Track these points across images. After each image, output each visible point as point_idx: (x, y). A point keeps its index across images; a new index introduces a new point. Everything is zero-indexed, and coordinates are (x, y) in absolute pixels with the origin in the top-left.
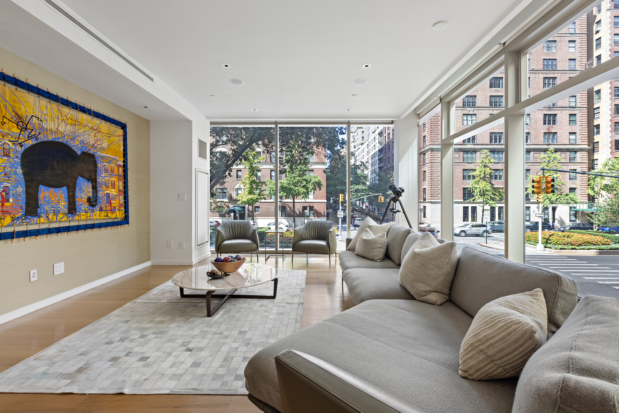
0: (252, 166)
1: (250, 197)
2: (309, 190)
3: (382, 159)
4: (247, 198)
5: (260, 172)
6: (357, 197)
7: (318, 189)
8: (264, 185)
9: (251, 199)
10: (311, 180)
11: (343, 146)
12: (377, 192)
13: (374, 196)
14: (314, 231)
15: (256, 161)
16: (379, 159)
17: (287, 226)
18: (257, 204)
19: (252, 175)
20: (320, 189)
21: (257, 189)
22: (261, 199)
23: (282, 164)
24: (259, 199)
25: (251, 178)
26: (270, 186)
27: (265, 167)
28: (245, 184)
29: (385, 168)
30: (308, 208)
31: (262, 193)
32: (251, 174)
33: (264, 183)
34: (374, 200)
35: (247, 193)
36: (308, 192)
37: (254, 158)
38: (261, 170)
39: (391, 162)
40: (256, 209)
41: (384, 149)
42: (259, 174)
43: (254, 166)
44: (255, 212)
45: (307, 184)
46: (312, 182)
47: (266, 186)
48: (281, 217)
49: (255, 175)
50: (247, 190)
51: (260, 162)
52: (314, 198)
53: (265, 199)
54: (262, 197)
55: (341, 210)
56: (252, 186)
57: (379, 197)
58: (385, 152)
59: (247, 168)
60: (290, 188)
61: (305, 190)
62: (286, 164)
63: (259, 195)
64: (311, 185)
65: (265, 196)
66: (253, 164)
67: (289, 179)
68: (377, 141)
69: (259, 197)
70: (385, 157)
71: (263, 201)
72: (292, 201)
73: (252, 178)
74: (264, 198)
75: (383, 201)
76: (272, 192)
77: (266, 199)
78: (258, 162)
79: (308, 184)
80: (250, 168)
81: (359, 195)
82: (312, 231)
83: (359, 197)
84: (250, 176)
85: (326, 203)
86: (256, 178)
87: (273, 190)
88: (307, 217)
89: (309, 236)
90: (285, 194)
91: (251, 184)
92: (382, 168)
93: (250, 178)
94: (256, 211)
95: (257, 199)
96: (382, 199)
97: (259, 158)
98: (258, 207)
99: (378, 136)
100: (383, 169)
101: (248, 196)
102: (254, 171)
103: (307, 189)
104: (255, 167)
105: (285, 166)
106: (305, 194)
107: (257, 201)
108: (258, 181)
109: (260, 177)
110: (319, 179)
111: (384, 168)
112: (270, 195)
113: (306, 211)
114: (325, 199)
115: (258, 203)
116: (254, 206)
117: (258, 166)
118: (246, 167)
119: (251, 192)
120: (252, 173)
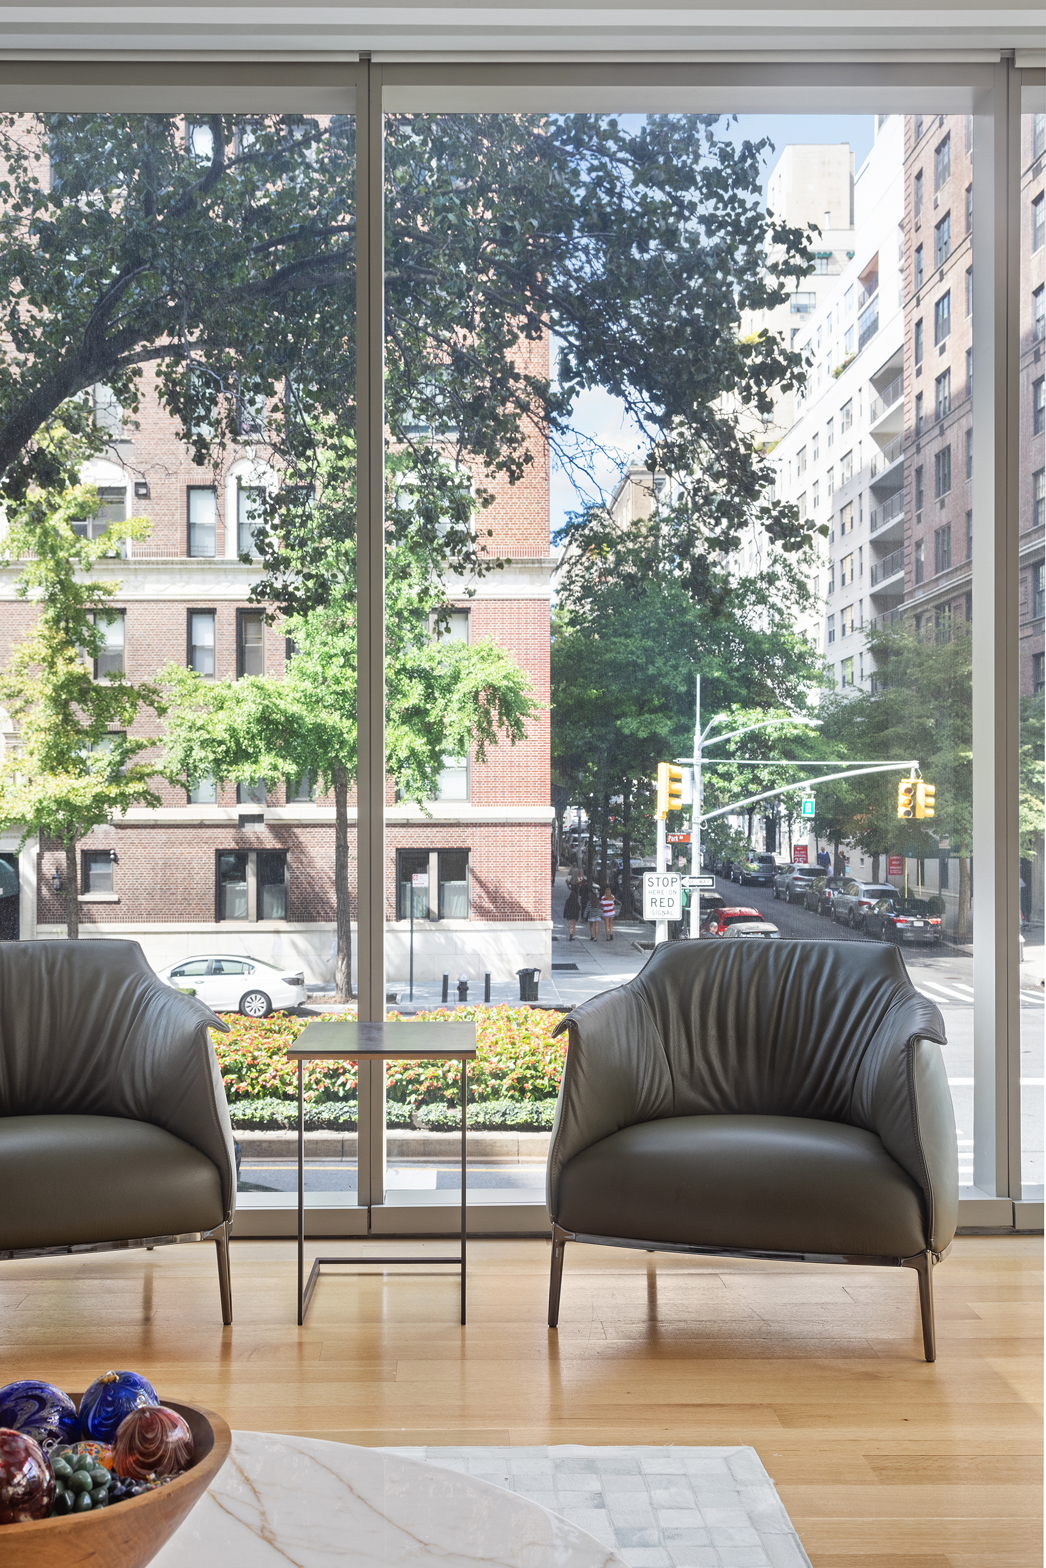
0: (66, 586)
1: (60, 785)
2: (448, 744)
3: (900, 544)
4: (36, 793)
5: (117, 625)
6: (752, 787)
7: (501, 734)
8: (145, 710)
9: (64, 804)
10: (456, 677)
11: (762, 396)
12: (880, 749)
13: (857, 783)
14: (731, 1033)
15: (93, 548)
16: (879, 546)
17: (297, 982)
18: (98, 838)
19: (69, 643)
20: (517, 733)
21: (98, 734)
22: (124, 800)
23: (303, 543)
24: (113, 801)
25: (60, 661)
26: (190, 716)
27: (153, 587)
28: (18, 703)
29: (920, 596)
30: (433, 858)
31: (129, 765)
32: (62, 635)
33: (148, 695)
34: (858, 807)
35: (34, 763)
36: (435, 756)
37: (80, 532)
38: (123, 612)
39: (957, 560)
40: (97, 869)
41: (912, 479)
42: (113, 636)
43: (80, 579)
44: (86, 889)
45: (429, 697)
46: (463, 687)
47: (162, 711)
48: (260, 917)
49: (83, 642)
50: (38, 741)
51: (118, 556)
52: (472, 796)
53: (153, 800)
54: (135, 787)
55: (669, 868)
56: (67, 719)
57: (904, 785)
58: (920, 493)
59: (37, 593)
60: (319, 728)
61: (420, 744)
62: (327, 541)
63: (116, 778)
64: (455, 706)
65: (155, 785)
66: (69, 571)
67: (313, 666)
68: (863, 426)
69: (113, 791)
70: (918, 531)
71: (138, 813)
72: (330, 813)
73: (71, 660)
74: (145, 794)
75: (931, 813)
76: (198, 753)
77: (158, 799)
78: (104, 556)
79: (441, 702)
80: (52, 599)
81: (764, 775)
82: (712, 1031)
83: (766, 789)
84: (57, 650)
85: (553, 825)
86: (89, 662)
87: (204, 744)
88: (428, 915)
89: (683, 1086)
90: (291, 768)
91: (60, 705)
92: (900, 599)
93: (52, 665)
94: (92, 881)
95: (100, 799)
96: (921, 800)
97: (115, 527)
98: (104, 856)
99: (871, 393)
100: (901, 608)
101: (39, 779)
102: (79, 616)
103: (433, 733)
104: (92, 589)
105: (318, 555)
106: (420, 765)
107: (100, 818)
108: (104, 682)
109: (118, 657)
110: (509, 665)
111: (908, 603)
112: (183, 777)
113: (419, 880)
114: (543, 803)
115: (104, 827)
116: (79, 846)
117: (105, 580)
118: (24, 592)
119: (62, 753)
120: (67, 630)
